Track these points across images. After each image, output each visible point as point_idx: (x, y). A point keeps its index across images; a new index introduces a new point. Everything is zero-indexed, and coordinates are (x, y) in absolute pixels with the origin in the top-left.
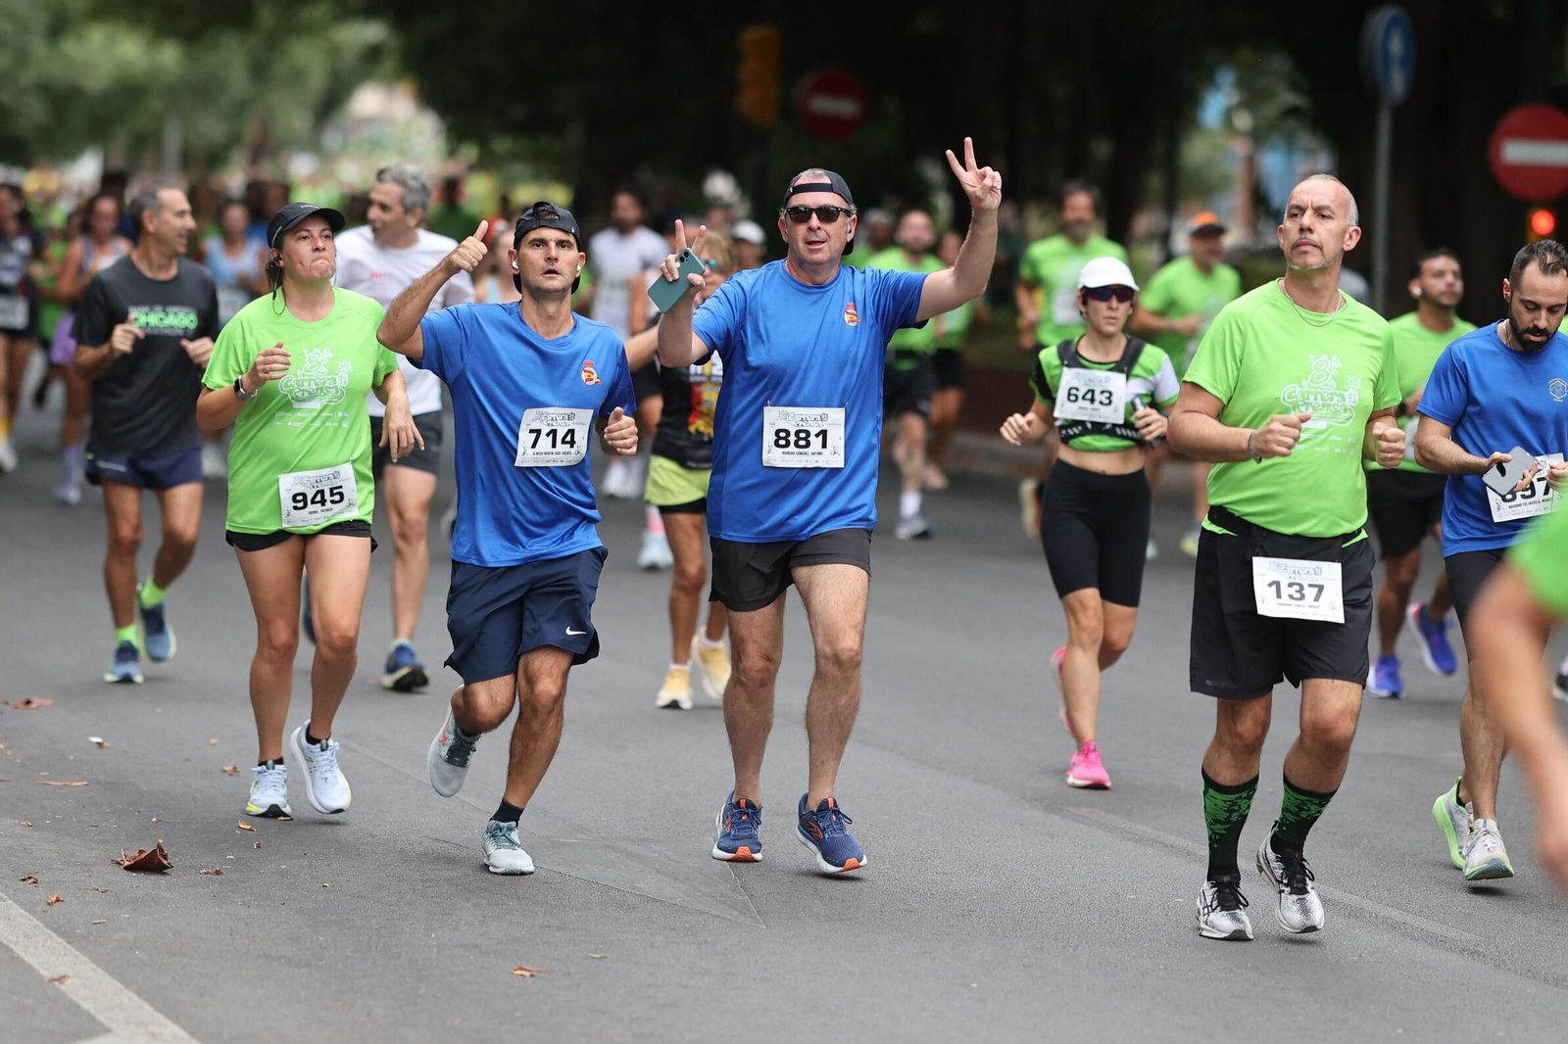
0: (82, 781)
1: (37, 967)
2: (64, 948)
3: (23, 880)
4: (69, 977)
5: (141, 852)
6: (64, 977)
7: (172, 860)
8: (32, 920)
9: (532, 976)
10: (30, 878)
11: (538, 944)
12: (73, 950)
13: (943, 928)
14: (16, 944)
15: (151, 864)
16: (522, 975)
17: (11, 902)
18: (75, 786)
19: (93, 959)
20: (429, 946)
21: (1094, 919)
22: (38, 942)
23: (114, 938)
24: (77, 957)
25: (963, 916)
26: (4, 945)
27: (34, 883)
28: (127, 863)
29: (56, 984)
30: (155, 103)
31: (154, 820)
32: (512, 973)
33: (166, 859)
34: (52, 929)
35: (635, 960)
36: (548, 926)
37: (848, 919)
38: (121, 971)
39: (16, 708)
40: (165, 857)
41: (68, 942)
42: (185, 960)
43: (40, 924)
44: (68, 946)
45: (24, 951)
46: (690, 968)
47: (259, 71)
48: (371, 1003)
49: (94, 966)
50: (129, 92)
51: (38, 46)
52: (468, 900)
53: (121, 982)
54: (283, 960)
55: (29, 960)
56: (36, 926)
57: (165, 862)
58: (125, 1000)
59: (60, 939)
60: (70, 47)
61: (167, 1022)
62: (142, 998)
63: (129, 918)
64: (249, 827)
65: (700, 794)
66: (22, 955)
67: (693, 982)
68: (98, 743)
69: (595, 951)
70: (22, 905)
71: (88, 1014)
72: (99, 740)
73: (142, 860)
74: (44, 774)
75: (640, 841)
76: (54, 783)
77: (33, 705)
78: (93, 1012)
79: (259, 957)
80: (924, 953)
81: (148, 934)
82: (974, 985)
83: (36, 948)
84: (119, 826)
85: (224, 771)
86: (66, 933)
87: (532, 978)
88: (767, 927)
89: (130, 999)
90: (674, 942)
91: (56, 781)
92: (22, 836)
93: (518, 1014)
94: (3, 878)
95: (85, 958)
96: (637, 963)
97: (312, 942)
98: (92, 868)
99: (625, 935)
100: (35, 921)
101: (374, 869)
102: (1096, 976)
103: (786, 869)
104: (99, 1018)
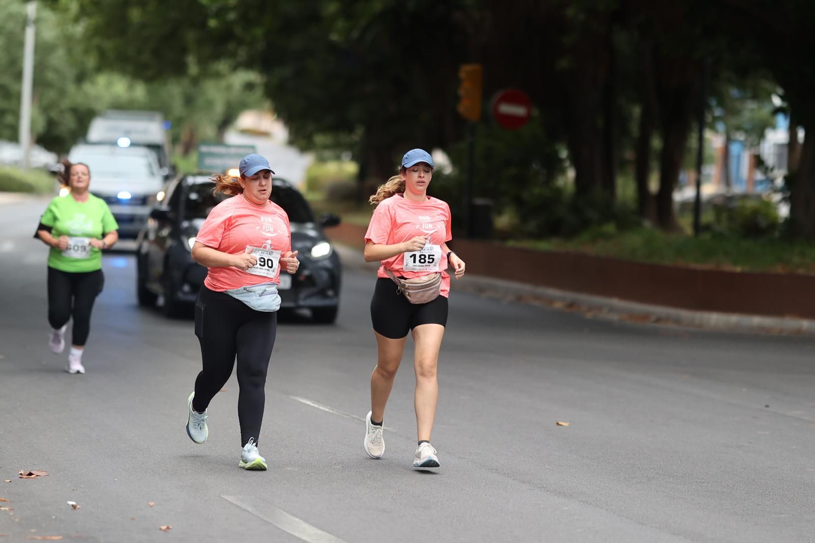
47: (189, 101)
51: (71, 88)
60: (88, 87)
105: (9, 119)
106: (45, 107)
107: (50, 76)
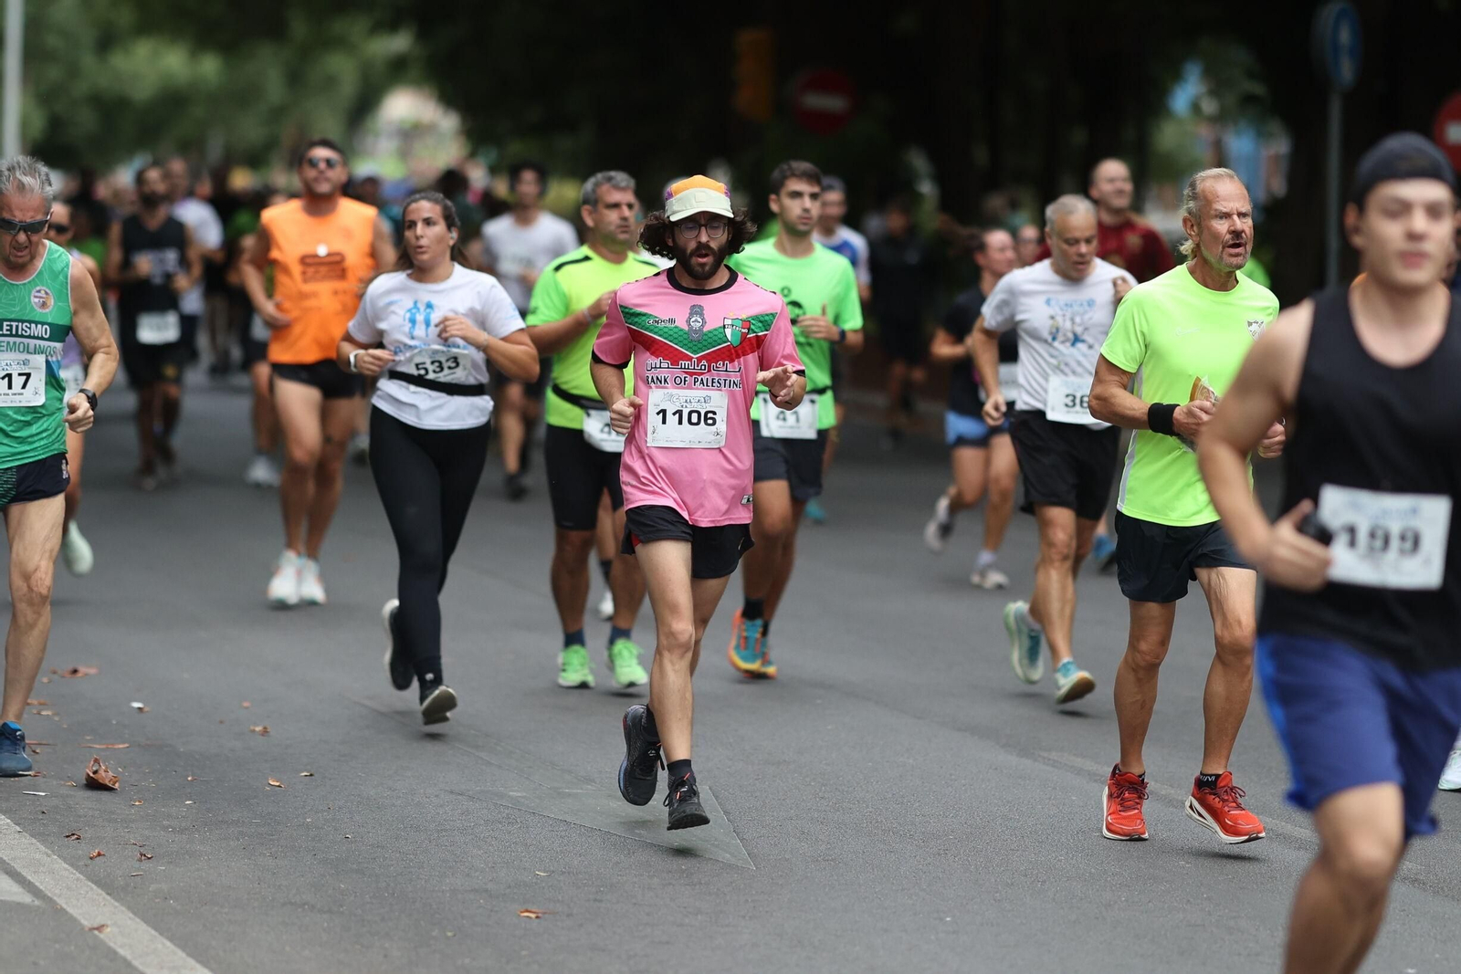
0: (124, 743)
1: (79, 917)
2: (104, 898)
3: (67, 837)
4: (107, 926)
6: (103, 926)
8: (74, 874)
9: (537, 917)
10: (73, 834)
11: (544, 888)
12: (113, 901)
13: (921, 864)
14: (60, 896)
16: (528, 917)
17: (56, 857)
18: (119, 749)
19: (129, 908)
20: (443, 892)
21: (1060, 854)
22: (80, 894)
23: (150, 890)
24: (116, 907)
25: (940, 855)
26: (48, 897)
27: (78, 839)
29: (96, 932)
30: (198, 111)
31: (189, 779)
32: (519, 915)
34: (93, 882)
35: (634, 901)
36: (553, 871)
37: (832, 860)
38: (156, 918)
39: (63, 677)
41: (108, 894)
42: (216, 908)
43: (82, 877)
44: (108, 898)
45: (66, 903)
46: (685, 908)
47: (295, 79)
48: (387, 945)
49: (131, 915)
50: (173, 102)
51: (88, 61)
52: (480, 848)
53: (156, 930)
54: (306, 907)
55: (70, 910)
56: (78, 879)
58: (160, 946)
59: (100, 891)
60: (118, 60)
61: (198, 966)
62: (175, 944)
63: (164, 870)
64: (278, 784)
66: (65, 906)
67: (687, 921)
68: (140, 708)
69: (598, 893)
70: (65, 860)
71: (125, 960)
72: (140, 706)
74: (88, 738)
76: (98, 746)
77: (79, 675)
78: (129, 957)
79: (284, 905)
80: (903, 890)
81: (182, 885)
82: (948, 919)
83: (78, 900)
84: (157, 784)
85: (254, 731)
86: (105, 885)
87: (537, 920)
88: (757, 869)
89: (165, 946)
90: (670, 884)
91: (100, 744)
92: (67, 796)
93: (524, 953)
94: (48, 835)
95: (124, 909)
96: (635, 904)
97: (334, 889)
98: (131, 825)
99: (625, 878)
100: (78, 875)
101: (393, 821)
102: (1062, 908)
103: (775, 814)
104: (136, 963)
106: (45, 96)
107: (52, 41)
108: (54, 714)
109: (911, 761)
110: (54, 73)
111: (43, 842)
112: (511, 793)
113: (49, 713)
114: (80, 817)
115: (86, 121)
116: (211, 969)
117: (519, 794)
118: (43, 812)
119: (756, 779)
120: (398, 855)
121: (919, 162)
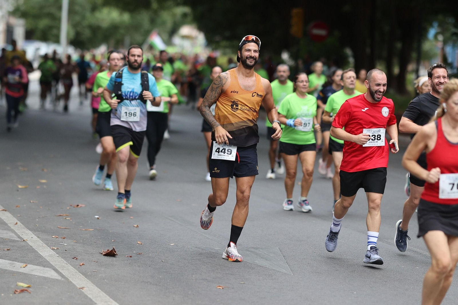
0: (92, 229)
1: (76, 284)
2: (84, 278)
3: (73, 258)
4: (85, 287)
5: (108, 250)
6: (83, 287)
7: (117, 253)
8: (75, 270)
9: (223, 288)
10: (75, 258)
11: (225, 279)
12: (87, 279)
13: (346, 275)
14: (70, 277)
15: (111, 254)
16: (220, 288)
17: (69, 265)
18: (90, 230)
19: (92, 282)
20: (193, 279)
21: (391, 273)
22: (77, 277)
23: (99, 276)
25: (352, 272)
26: (66, 278)
27: (76, 259)
28: (104, 254)
29: (81, 289)
30: (122, 31)
31: (113, 241)
32: (217, 288)
33: (116, 252)
34: (81, 273)
36: (228, 274)
37: (318, 273)
38: (100, 285)
39: (74, 207)
40: (115, 252)
41: (85, 277)
42: (120, 283)
43: (77, 271)
44: (85, 278)
45: (72, 280)
46: (270, 287)
47: (153, 21)
48: (174, 296)
49: (93, 284)
50: (114, 28)
51: (88, 14)
52: (205, 265)
53: (101, 289)
54: (149, 283)
55: (73, 282)
56: (76, 272)
57: (115, 253)
58: (101, 295)
59: (83, 276)
60: (97, 14)
61: (113, 301)
62: (106, 294)
63: (104, 270)
64: (141, 243)
65: (275, 235)
66: (71, 281)
67: (271, 291)
68: (98, 218)
69: (242, 281)
70: (72, 266)
71: (90, 298)
72: (98, 217)
73: (108, 253)
74: (81, 227)
75: (257, 248)
76: (84, 230)
77: (79, 207)
78: (91, 298)
79: (142, 282)
80: (340, 283)
81: (109, 275)
82: (355, 293)
83: (76, 279)
84: (102, 243)
85: (134, 226)
86: (85, 274)
87: (223, 289)
88: (293, 274)
89: (103, 294)
90: (266, 279)
92: (74, 245)
93: (218, 300)
94: (67, 258)
95: (90, 282)
96: (254, 285)
97: (158, 278)
98: (94, 255)
99: (251, 277)
100: (76, 271)
101: (177, 256)
102: (392, 290)
103: (300, 257)
104: (93, 300)
105: (55, 31)
106: (74, 25)
107: (77, 8)
108: (71, 219)
109: (343, 241)
110: (77, 18)
111: (65, 260)
112: (215, 248)
113: (69, 219)
114: (78, 252)
115: (87, 33)
116: (118, 303)
117: (218, 249)
118: (66, 250)
119: (294, 246)
120: (178, 267)
121: (348, 52)
